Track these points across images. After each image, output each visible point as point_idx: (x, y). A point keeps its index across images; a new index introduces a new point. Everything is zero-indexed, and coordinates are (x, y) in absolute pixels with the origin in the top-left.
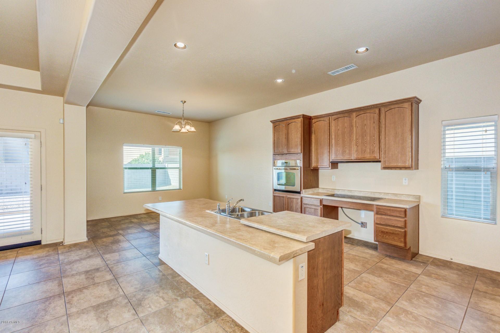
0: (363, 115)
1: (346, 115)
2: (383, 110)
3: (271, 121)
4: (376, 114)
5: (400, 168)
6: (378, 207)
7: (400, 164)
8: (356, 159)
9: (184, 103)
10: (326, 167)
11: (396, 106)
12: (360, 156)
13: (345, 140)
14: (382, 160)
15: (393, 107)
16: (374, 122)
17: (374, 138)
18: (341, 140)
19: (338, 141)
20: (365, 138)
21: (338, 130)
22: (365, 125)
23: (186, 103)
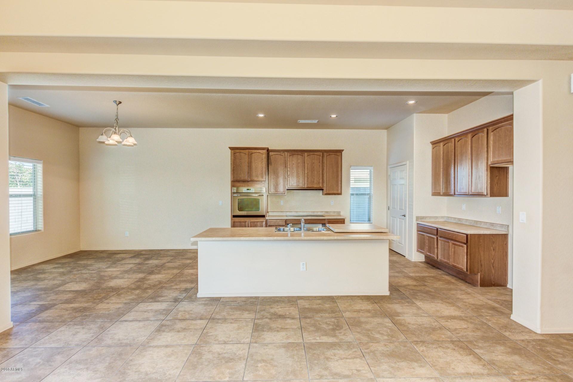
0: (312, 155)
1: (300, 153)
2: (325, 154)
3: (230, 148)
4: (321, 157)
5: (335, 194)
6: (329, 220)
7: (335, 192)
8: (307, 188)
9: (119, 104)
10: (283, 193)
11: (333, 153)
12: (310, 186)
13: (299, 173)
14: (325, 189)
15: (331, 153)
16: (320, 162)
17: (319, 173)
18: (295, 172)
19: (293, 173)
20: (314, 172)
21: (293, 164)
22: (314, 163)
23: (121, 104)
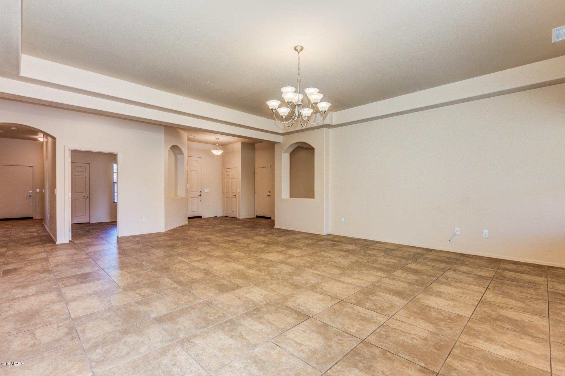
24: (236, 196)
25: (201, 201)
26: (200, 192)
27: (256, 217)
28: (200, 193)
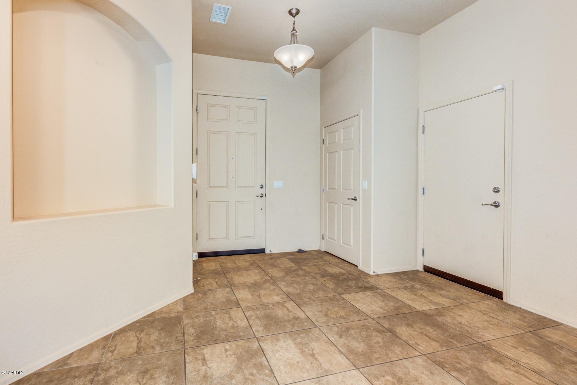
24: (356, 200)
25: (264, 209)
26: (262, 187)
27: (421, 269)
28: (262, 191)
